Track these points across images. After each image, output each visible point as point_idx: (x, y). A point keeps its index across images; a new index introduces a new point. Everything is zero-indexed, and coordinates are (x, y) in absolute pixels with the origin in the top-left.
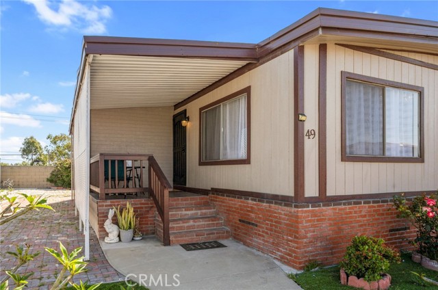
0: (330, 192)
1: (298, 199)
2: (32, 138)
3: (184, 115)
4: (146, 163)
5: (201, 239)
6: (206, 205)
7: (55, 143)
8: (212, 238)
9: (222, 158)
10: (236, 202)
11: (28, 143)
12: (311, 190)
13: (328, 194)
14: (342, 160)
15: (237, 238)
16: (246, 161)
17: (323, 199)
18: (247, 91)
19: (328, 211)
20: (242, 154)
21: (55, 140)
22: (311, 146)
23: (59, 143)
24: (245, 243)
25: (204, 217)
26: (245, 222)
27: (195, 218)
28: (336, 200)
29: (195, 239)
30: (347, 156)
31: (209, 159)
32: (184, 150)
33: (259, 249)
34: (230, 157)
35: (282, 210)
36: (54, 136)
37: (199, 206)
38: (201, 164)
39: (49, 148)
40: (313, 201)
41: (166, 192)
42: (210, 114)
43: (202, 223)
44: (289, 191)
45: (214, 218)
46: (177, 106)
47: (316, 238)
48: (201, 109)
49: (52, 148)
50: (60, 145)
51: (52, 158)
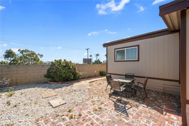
2: (10, 50)
11: (8, 52)
21: (22, 52)
36: (22, 50)
49: (20, 55)
50: (25, 54)
51: (21, 60)
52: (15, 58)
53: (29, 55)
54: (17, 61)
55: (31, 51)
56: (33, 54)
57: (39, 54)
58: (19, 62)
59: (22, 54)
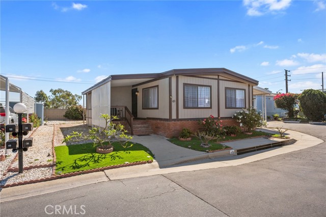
0: (180, 117)
1: (170, 119)
2: (41, 91)
3: (136, 90)
4: (124, 109)
5: (143, 134)
6: (145, 123)
7: (55, 94)
8: (147, 133)
9: (150, 107)
10: (154, 122)
11: (39, 94)
12: (174, 117)
13: (179, 118)
14: (184, 108)
15: (155, 133)
16: (157, 108)
17: (178, 119)
18: (158, 86)
19: (179, 123)
20: (156, 106)
21: (54, 92)
22: (174, 105)
23: (57, 94)
24: (157, 134)
25: (144, 127)
26: (157, 128)
27: (141, 127)
28: (181, 120)
29: (141, 134)
30: (185, 107)
31: (146, 107)
32: (137, 104)
33: (161, 135)
34: (153, 107)
35: (166, 123)
36: (54, 90)
37: (142, 124)
38: (143, 109)
39: (51, 97)
40: (174, 120)
41: (132, 119)
42: (146, 92)
43: (143, 129)
44: (168, 117)
45: (147, 127)
46: (133, 86)
47: (175, 130)
48: (143, 89)
49: (53, 97)
50: (58, 95)
51: (53, 104)
52: (46, 101)
53: (64, 97)
54: (48, 105)
55: (66, 91)
56: (69, 94)
57: (76, 95)
58: (51, 106)
59: (54, 96)
